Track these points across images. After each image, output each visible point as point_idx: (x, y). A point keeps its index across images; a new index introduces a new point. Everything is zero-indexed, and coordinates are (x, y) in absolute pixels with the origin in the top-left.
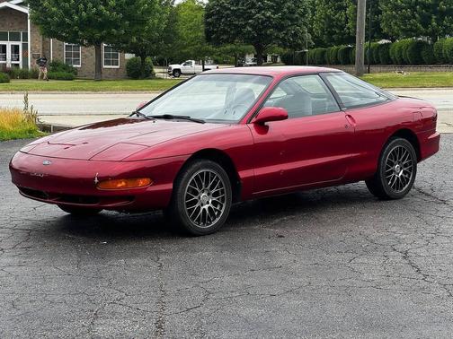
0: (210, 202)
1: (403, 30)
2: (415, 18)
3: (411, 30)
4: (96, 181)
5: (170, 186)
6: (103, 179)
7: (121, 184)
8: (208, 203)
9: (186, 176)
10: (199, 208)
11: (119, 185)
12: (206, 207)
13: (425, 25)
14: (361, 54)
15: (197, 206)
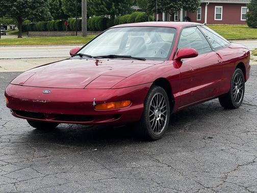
0: (160, 116)
1: (96, 11)
2: (103, 4)
3: (101, 11)
4: (94, 104)
5: (142, 106)
6: (98, 103)
7: (111, 106)
8: (159, 117)
9: (149, 98)
10: (155, 120)
11: (109, 107)
12: (158, 119)
13: (109, 9)
14: (85, 24)
15: (154, 118)
